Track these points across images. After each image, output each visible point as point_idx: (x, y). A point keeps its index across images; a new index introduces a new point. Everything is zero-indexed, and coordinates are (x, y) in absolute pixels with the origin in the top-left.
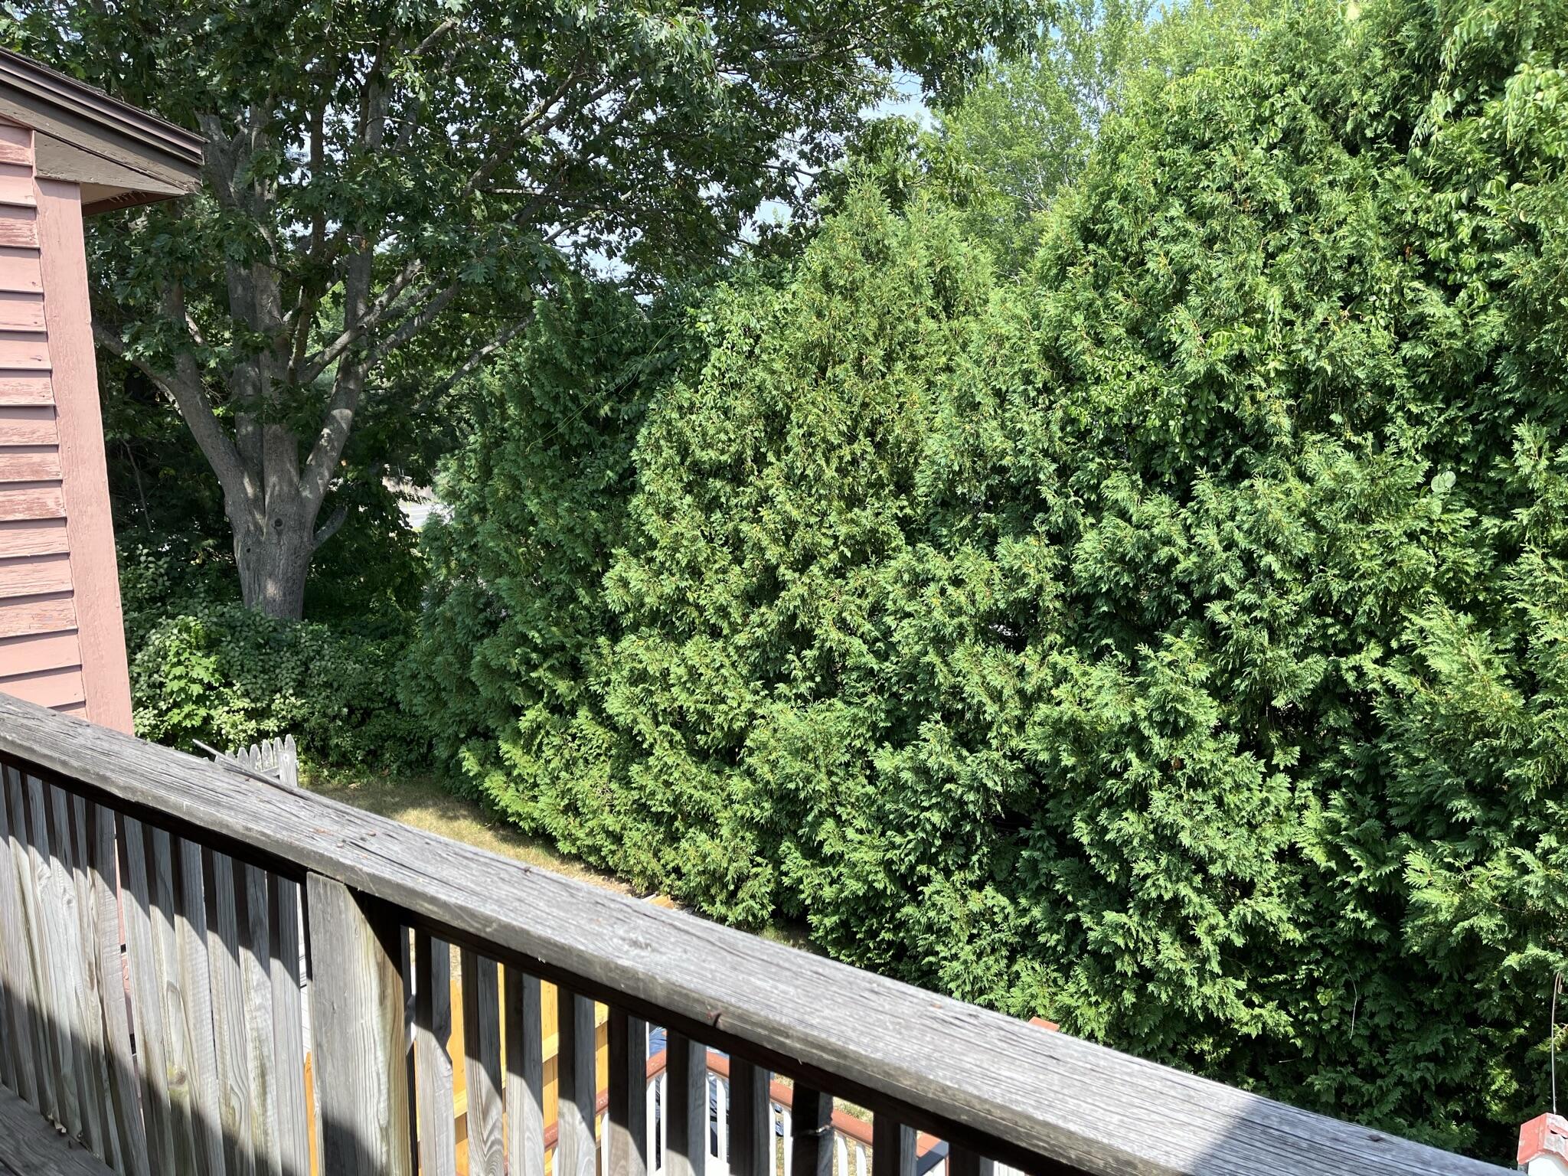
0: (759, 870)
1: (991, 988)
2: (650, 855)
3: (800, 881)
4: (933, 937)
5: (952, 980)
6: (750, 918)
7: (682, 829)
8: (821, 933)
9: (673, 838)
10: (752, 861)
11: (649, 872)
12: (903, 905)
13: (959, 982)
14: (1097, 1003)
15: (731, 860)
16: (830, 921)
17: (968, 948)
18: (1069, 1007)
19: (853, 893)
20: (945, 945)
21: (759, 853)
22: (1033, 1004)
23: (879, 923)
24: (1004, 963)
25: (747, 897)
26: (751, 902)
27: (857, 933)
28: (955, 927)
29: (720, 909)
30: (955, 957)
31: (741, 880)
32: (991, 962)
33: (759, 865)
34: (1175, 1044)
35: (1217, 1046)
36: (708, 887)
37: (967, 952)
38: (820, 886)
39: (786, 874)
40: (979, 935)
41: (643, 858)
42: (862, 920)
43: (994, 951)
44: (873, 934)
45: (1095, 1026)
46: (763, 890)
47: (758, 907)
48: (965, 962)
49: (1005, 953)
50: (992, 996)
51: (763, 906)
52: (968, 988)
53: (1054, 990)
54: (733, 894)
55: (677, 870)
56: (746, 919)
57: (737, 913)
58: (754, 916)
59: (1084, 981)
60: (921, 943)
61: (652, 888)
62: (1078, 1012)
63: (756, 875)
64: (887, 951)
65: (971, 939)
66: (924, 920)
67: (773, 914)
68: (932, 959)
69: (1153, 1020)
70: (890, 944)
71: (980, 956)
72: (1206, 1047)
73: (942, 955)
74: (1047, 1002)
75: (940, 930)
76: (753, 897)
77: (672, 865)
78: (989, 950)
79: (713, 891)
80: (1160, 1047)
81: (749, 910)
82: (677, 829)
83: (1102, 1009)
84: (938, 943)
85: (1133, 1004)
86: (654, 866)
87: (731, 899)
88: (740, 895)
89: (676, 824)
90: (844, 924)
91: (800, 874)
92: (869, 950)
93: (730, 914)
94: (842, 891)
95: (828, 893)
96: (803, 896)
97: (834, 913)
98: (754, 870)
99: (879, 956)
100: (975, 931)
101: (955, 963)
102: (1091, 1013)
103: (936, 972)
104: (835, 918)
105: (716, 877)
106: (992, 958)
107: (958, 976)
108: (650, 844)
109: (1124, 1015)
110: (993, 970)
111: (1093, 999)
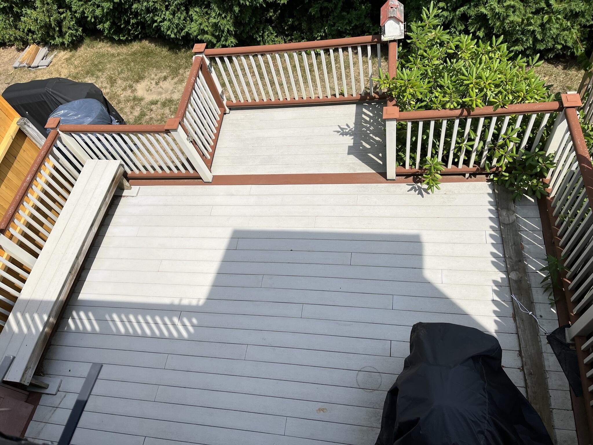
0: (64, 15)
1: (184, 26)
2: (14, 29)
3: (83, 12)
4: (151, 15)
5: (168, 30)
6: (74, 38)
7: (19, 11)
8: (106, 32)
9: (18, 17)
10: (59, 13)
11: (18, 38)
12: (132, 5)
13: (171, 30)
14: (225, 17)
15: (49, 17)
16: (107, 25)
17: (168, 13)
18: (215, 23)
19: (108, 8)
20: (158, 16)
21: (59, 7)
22: (202, 27)
23: (127, 16)
24: (184, 13)
25: (67, 30)
26: (71, 31)
27: (121, 25)
28: (158, 6)
29: (58, 40)
30: (164, 20)
31: (59, 23)
32: (179, 15)
33: (63, 13)
34: (260, 19)
35: (275, 12)
36: (48, 33)
37: (168, 15)
38: (94, 11)
39: (76, 12)
40: (169, 4)
41: (11, 33)
42: (120, 19)
43: (178, 10)
44: (127, 23)
45: (228, 26)
46: (72, 23)
47: (74, 32)
48: (169, 20)
49: (183, 8)
50: (186, 30)
51: (77, 30)
52: (175, 31)
53: (207, 17)
54: (60, 31)
55: (30, 31)
56: (73, 39)
57: (67, 40)
58: (75, 36)
59: (217, 10)
60: (148, 19)
61: (26, 44)
62: (219, 24)
63: (65, 18)
64: (138, 27)
65: (167, 8)
66: (144, 8)
67: (83, 31)
68: (155, 24)
69: (249, 14)
70: (137, 24)
71: (174, 14)
72: (271, 14)
73: (159, 21)
74: (207, 24)
75: (152, 10)
76: (69, 28)
77: (26, 30)
78: (176, 10)
79: (51, 34)
80: (255, 24)
81: (71, 35)
82: (17, 12)
83: (228, 18)
84: (154, 16)
85: (239, 11)
86: (19, 34)
87: (62, 34)
88: (64, 30)
89: (15, 9)
90: (113, 24)
91: (81, 9)
92: (130, 30)
93: (64, 40)
94: (103, 10)
95: (98, 12)
96: (89, 19)
97: (107, 20)
98: (62, 16)
99: (136, 31)
100: (167, 3)
101: (166, 22)
102: (225, 22)
103: (160, 29)
104: (108, 23)
105: (47, 27)
106: (179, 13)
107: (169, 28)
108: (10, 25)
109: (238, 16)
110: (182, 18)
111: (223, 16)
